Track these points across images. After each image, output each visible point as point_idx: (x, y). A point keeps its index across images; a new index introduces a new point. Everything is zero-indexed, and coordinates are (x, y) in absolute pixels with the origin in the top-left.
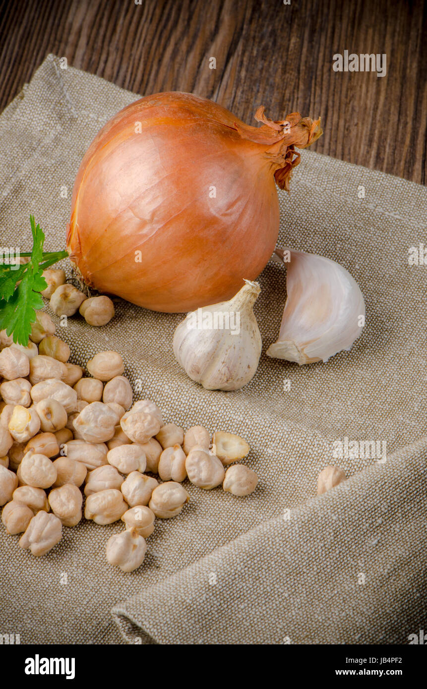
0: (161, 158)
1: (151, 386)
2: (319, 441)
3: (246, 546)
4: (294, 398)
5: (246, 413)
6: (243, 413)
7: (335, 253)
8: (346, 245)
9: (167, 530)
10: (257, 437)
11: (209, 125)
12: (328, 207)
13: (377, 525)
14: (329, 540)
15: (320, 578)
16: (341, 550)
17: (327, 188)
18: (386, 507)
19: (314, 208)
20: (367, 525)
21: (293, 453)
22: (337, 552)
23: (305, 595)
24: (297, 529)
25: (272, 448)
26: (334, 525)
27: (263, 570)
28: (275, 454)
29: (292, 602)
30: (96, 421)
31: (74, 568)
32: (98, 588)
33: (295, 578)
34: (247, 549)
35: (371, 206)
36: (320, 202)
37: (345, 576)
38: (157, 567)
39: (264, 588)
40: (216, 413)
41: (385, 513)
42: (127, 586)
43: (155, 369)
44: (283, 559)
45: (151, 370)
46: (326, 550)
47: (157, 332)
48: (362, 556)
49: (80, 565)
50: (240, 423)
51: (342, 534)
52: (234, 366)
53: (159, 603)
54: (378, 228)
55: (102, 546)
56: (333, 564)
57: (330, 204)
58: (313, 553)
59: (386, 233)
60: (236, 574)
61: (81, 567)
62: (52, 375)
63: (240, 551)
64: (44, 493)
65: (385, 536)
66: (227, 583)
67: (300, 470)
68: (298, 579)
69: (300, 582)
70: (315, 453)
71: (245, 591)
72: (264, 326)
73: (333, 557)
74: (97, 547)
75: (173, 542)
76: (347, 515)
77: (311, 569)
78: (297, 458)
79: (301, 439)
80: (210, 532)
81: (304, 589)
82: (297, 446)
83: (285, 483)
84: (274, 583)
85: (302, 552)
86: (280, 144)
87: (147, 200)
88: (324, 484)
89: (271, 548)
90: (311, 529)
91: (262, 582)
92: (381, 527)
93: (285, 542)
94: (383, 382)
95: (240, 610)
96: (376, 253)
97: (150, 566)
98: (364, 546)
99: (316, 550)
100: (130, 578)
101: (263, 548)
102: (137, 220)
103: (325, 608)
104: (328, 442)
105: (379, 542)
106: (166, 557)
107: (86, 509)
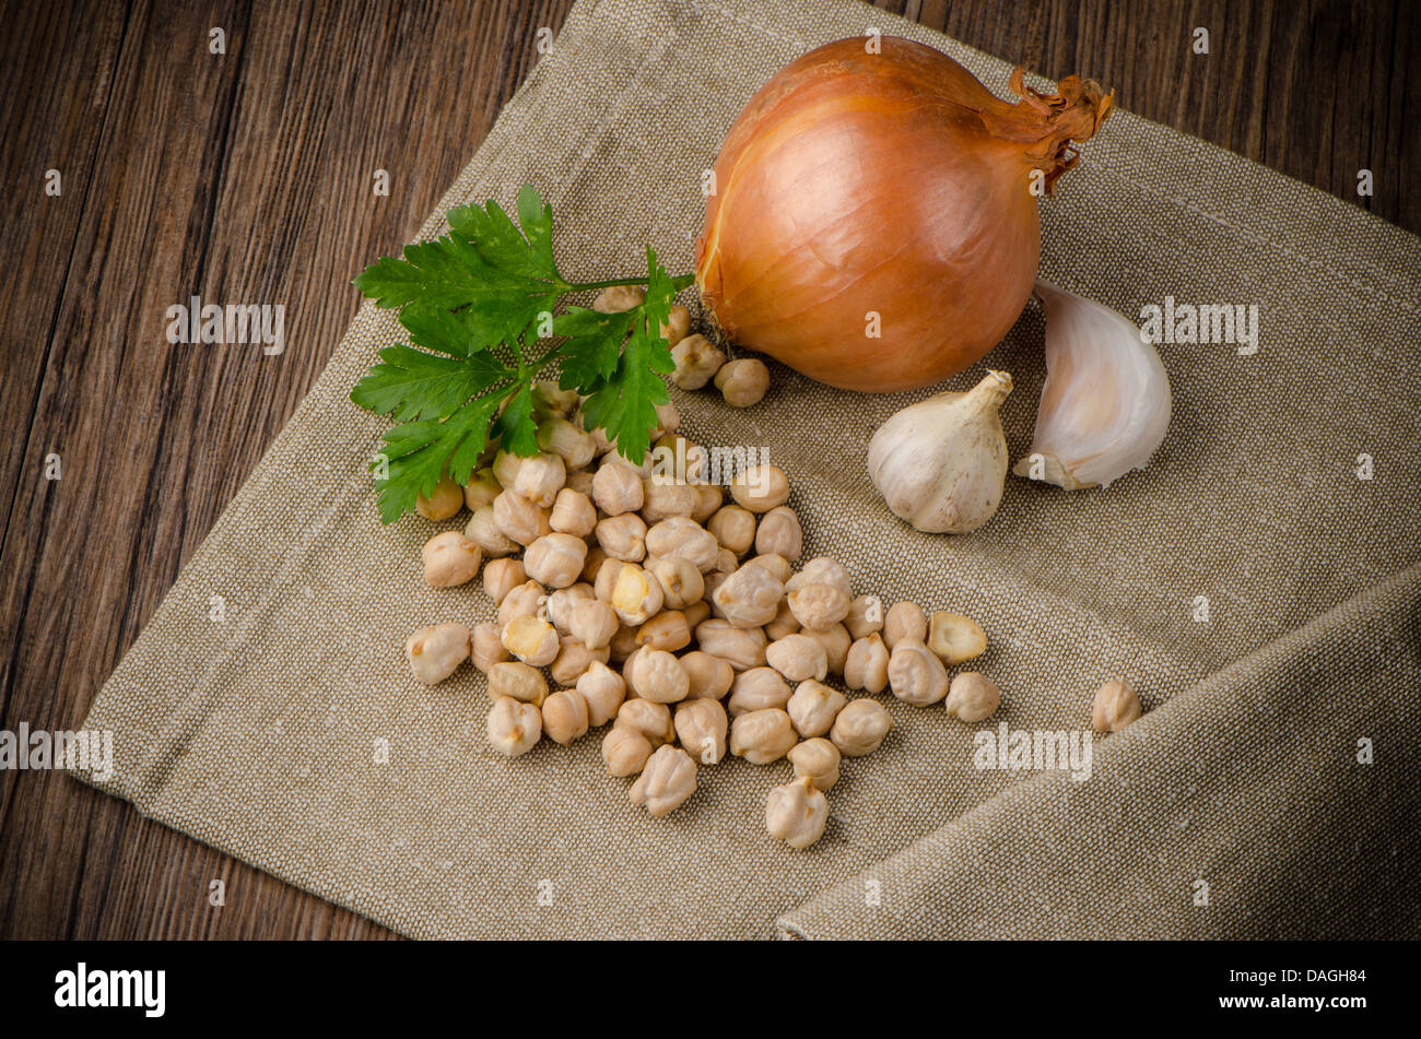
0: (863, 169)
1: (831, 522)
2: (1095, 630)
3: (987, 828)
4: (1055, 547)
5: (981, 576)
6: (976, 576)
7: (1120, 284)
8: (1139, 270)
9: (858, 777)
10: (997, 618)
11: (939, 109)
12: (1110, 199)
13: (1189, 795)
14: (1114, 820)
15: (1099, 880)
16: (1132, 835)
17: (1109, 165)
18: (1204, 766)
19: (1089, 201)
20: (1174, 795)
21: (1055, 648)
22: (1127, 839)
23: (1076, 910)
24: (1066, 801)
25: (1021, 638)
26: (1124, 795)
27: (1013, 867)
28: (1026, 648)
29: (1056, 920)
30: (751, 597)
31: (714, 837)
32: (753, 873)
33: (1062, 880)
34: (989, 832)
35: (1180, 201)
36: (1099, 191)
37: (1137, 879)
38: (844, 841)
39: (1014, 896)
40: (933, 574)
41: (1202, 776)
42: (797, 872)
43: (837, 493)
44: (1043, 848)
45: (831, 494)
46: (1110, 835)
47: (837, 419)
48: (1164, 845)
49: (723, 832)
50: (972, 593)
51: (1135, 810)
52: (966, 503)
53: (853, 918)
54: (1191, 241)
55: (756, 800)
56: (1119, 859)
57: (1113, 195)
58: (1090, 840)
59: (1203, 251)
60: (971, 873)
61: (725, 837)
62: (679, 509)
63: (978, 835)
64: (667, 710)
65: (1200, 813)
66: (958, 887)
67: (1064, 677)
68: (1066, 882)
69: (1068, 887)
70: (1089, 649)
71: (984, 901)
72: (1008, 414)
73: (1121, 847)
74: (749, 801)
75: (867, 799)
76: (1142, 780)
77: (1086, 866)
78: (1061, 657)
79: (1066, 625)
80: (925, 782)
81: (1074, 900)
82: (1061, 636)
83: (1042, 699)
84: (1030, 888)
85: (1073, 838)
86: (1050, 139)
87: (839, 235)
88: (1104, 711)
89: (1025, 830)
90: (1087, 801)
91: (1010, 886)
92: (1194, 799)
93: (1047, 822)
94: (1196, 523)
95: (976, 931)
96: (1187, 286)
97: (833, 837)
98: (1168, 830)
99: (1095, 836)
100: (801, 858)
101: (1014, 830)
102: (821, 265)
103: (1106, 931)
104: (1110, 633)
105: (1190, 824)
106: (858, 823)
107: (734, 738)
